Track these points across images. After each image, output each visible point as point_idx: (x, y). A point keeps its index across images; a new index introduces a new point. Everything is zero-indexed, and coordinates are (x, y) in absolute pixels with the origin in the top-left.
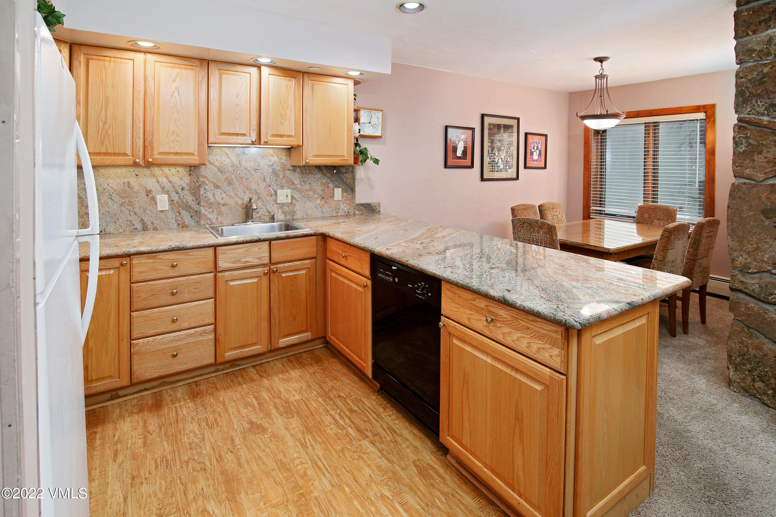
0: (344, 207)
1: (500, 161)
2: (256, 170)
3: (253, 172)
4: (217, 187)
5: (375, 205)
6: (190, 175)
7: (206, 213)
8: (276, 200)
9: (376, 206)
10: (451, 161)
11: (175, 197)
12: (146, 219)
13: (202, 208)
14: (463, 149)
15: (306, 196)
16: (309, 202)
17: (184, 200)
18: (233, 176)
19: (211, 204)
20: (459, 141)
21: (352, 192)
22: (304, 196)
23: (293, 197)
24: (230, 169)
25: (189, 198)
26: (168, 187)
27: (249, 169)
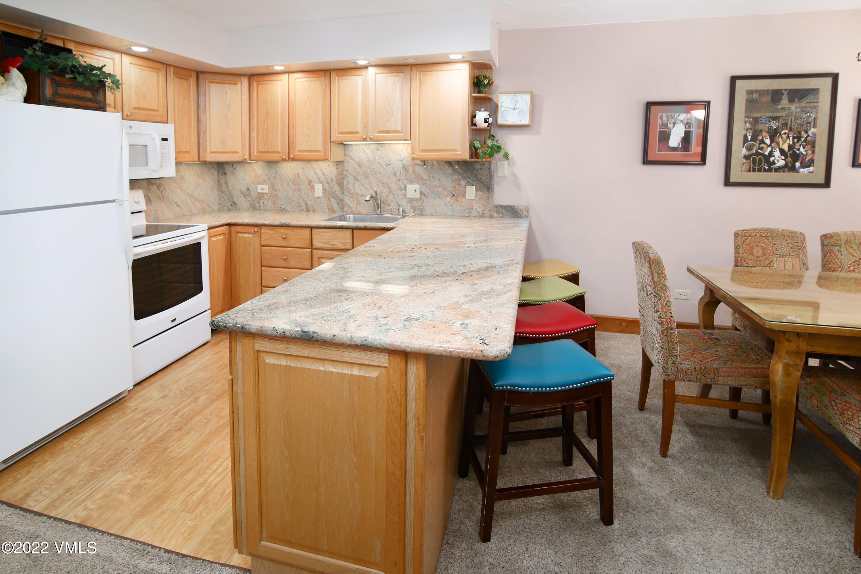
0: (478, 207)
1: (777, 153)
2: (388, 165)
3: (385, 167)
4: (356, 180)
5: (520, 208)
6: (337, 169)
7: (348, 201)
8: (405, 195)
9: (521, 210)
10: (655, 153)
11: (327, 187)
12: (309, 202)
13: (345, 197)
14: (683, 135)
15: (435, 192)
16: (438, 198)
17: (333, 190)
18: (369, 171)
19: (351, 194)
20: (674, 124)
21: (488, 191)
22: (433, 192)
23: (421, 193)
24: (366, 164)
25: (336, 188)
26: (322, 178)
27: (382, 165)
